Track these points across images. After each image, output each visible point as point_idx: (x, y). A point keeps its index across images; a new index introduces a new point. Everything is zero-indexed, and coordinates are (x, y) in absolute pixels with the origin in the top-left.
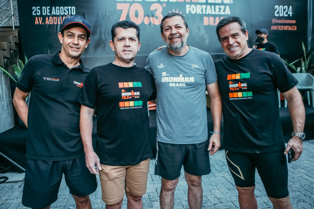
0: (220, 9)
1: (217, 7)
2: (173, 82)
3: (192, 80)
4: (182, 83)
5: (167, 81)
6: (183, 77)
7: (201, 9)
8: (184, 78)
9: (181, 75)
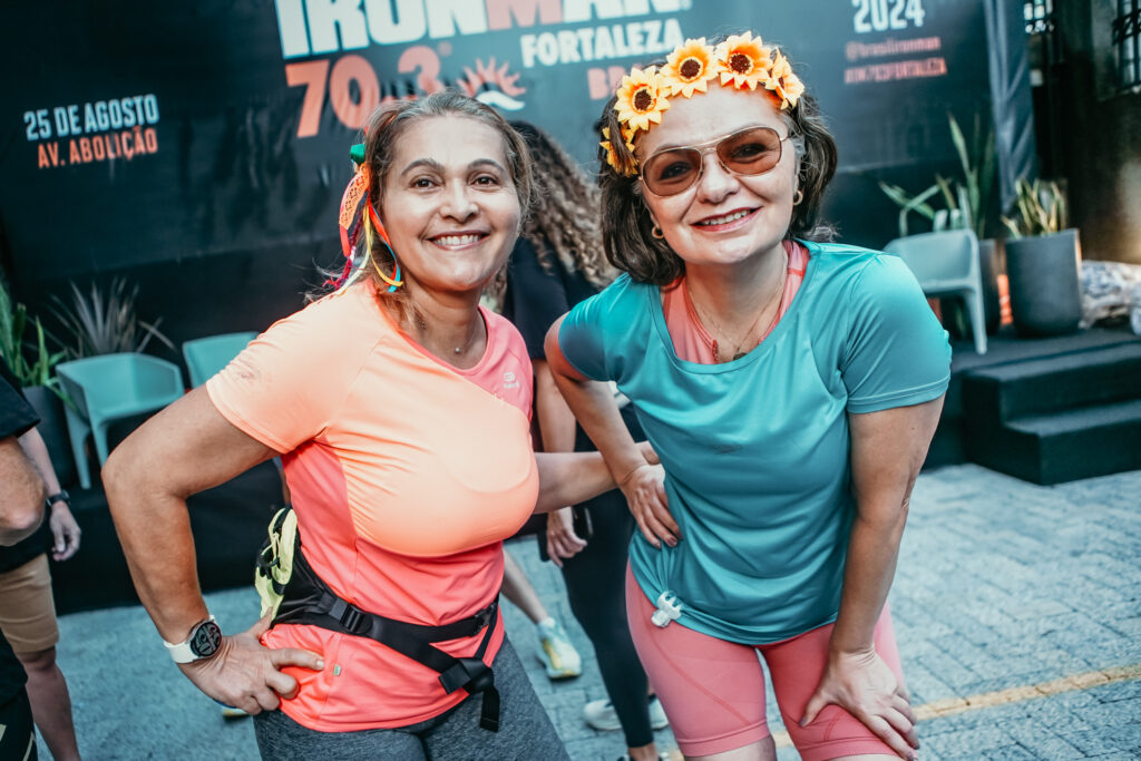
0: (645, 35)
1: (633, 29)
7: (574, 43)
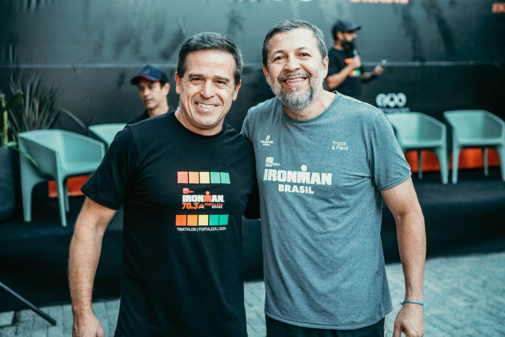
2: (286, 183)
3: (327, 179)
4: (305, 185)
5: (274, 180)
6: (307, 171)
8: (309, 173)
9: (304, 168)
